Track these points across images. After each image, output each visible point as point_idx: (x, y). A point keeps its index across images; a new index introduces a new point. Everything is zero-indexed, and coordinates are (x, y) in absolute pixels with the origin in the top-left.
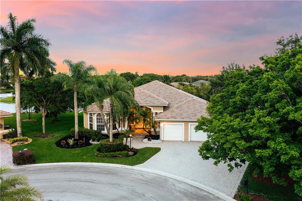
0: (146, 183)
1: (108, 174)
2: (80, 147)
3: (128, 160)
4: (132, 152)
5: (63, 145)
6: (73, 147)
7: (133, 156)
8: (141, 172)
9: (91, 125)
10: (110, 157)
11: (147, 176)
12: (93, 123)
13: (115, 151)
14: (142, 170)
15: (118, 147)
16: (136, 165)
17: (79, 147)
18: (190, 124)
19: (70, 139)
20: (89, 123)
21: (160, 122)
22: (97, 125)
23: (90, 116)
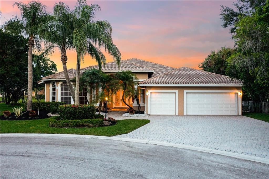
0: (141, 156)
1: (64, 145)
2: (31, 119)
3: (103, 130)
4: (108, 122)
5: (5, 117)
6: (20, 118)
7: (111, 126)
8: (126, 142)
9: (54, 98)
10: (73, 127)
11: (140, 148)
12: (56, 96)
13: (82, 119)
14: (127, 141)
16: (116, 135)
17: (29, 119)
18: (185, 91)
20: (51, 96)
21: (145, 89)
22: (61, 97)
23: (53, 87)
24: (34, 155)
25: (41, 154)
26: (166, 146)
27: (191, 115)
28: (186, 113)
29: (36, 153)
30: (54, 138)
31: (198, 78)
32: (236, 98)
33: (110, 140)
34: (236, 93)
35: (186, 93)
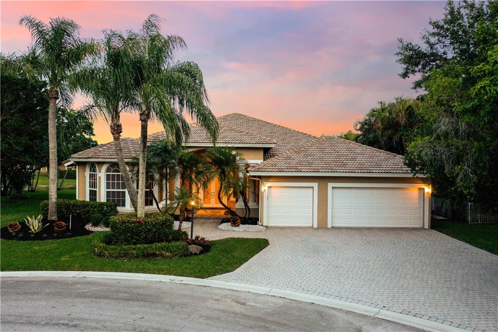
0: (263, 324)
1: (128, 300)
2: (58, 238)
3: (189, 264)
4: (196, 246)
5: (12, 233)
6: (39, 237)
7: (202, 256)
8: (233, 293)
9: (93, 194)
10: (137, 257)
11: (258, 305)
12: (97, 189)
13: (151, 242)
14: (234, 289)
15: (159, 229)
16: (214, 275)
17: (54, 238)
18: (330, 185)
19: (31, 217)
20: (88, 189)
21: (259, 181)
22: (107, 192)
23: (91, 173)
24: (84, 324)
25: (93, 321)
26: (301, 302)
27: (339, 228)
28: (332, 224)
29: (86, 320)
30: (108, 281)
31: (354, 159)
32: (420, 197)
33: (205, 286)
34: (420, 189)
35: (332, 187)
